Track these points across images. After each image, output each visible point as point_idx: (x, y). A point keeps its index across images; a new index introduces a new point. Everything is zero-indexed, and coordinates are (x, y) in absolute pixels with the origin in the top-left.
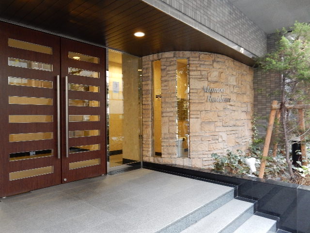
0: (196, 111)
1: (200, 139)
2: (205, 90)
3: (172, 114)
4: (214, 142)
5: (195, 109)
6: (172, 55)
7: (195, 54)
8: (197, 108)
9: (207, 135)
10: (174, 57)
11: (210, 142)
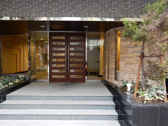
0: (123, 57)
1: (124, 72)
2: (128, 46)
3: (112, 59)
4: (133, 74)
5: (122, 56)
6: (113, 30)
7: (123, 27)
8: (123, 56)
9: (129, 70)
10: (114, 31)
11: (130, 74)
